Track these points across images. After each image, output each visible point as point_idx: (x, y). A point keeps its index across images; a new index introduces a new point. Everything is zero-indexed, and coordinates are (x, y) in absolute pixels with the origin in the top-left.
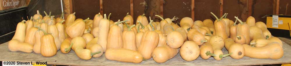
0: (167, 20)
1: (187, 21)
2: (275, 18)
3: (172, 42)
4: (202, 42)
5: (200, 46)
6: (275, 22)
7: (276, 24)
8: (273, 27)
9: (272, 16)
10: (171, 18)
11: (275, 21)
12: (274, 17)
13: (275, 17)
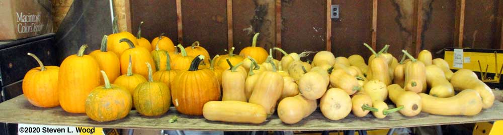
0: (293, 56)
1: (325, 57)
2: (457, 54)
3: (309, 90)
4: (355, 90)
5: (351, 96)
6: (459, 60)
7: (459, 62)
8: (454, 67)
9: (453, 51)
10: (299, 53)
11: (458, 58)
12: (456, 51)
13: (459, 52)
